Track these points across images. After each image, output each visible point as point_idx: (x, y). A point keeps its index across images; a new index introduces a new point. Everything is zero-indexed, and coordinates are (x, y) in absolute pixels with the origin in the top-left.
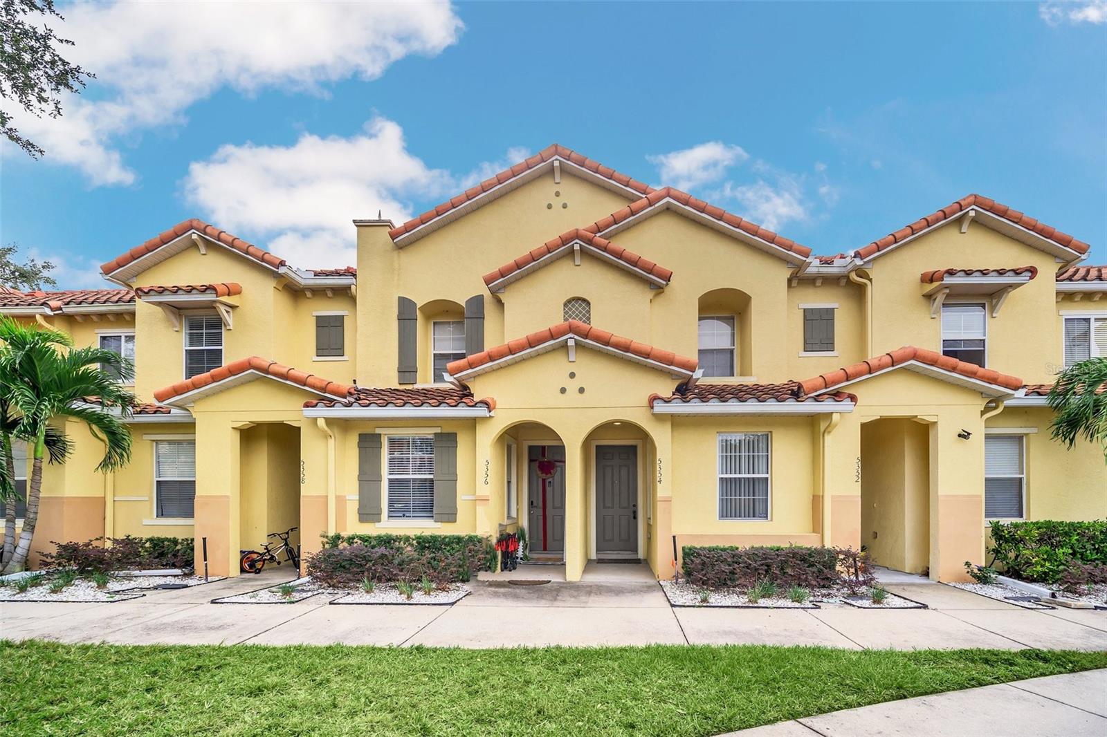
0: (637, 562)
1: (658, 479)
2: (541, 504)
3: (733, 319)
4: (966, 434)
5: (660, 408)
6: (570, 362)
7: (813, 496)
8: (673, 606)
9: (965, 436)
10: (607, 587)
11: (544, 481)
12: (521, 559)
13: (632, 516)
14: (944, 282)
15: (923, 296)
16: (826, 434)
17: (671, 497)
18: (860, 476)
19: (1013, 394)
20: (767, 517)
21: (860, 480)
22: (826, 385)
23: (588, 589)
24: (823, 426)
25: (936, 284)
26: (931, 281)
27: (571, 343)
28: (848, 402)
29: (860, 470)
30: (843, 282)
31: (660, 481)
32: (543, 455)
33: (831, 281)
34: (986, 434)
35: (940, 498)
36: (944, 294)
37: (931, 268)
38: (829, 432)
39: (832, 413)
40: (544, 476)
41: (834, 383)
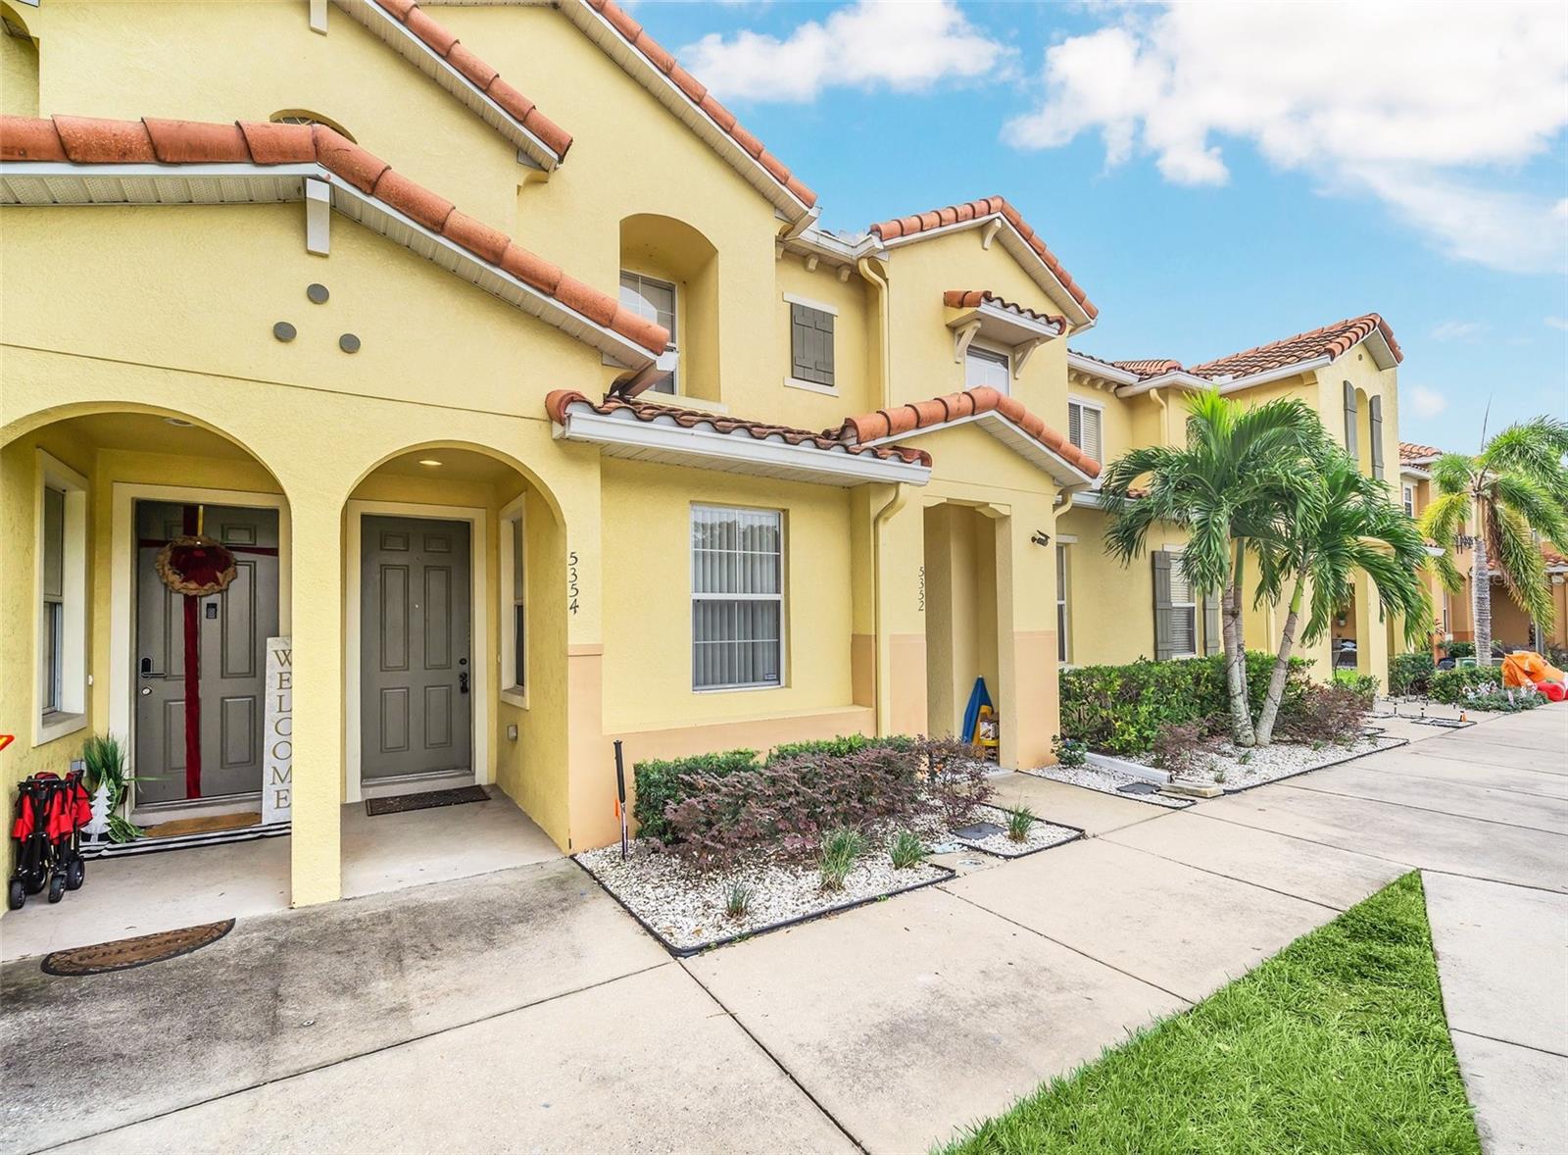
0: (475, 795)
1: (570, 602)
2: (178, 667)
3: (670, 289)
4: (1043, 538)
5: (582, 424)
6: (310, 253)
7: (853, 635)
8: (676, 953)
9: (1041, 540)
10: (443, 909)
11: (191, 603)
12: (103, 837)
13: (457, 685)
14: (979, 309)
15: (947, 325)
16: (881, 522)
17: (601, 646)
18: (924, 600)
19: (1090, 484)
20: (778, 679)
21: (924, 607)
22: (889, 432)
23: (383, 933)
24: (875, 507)
25: (967, 311)
26: (961, 304)
27: (318, 193)
28: (917, 465)
29: (924, 589)
30: (845, 274)
31: (575, 607)
32: (190, 528)
33: (830, 267)
34: (1057, 543)
35: (1016, 638)
36: (975, 328)
37: (959, 287)
38: (887, 519)
39: (898, 483)
40: (192, 587)
41: (902, 428)
